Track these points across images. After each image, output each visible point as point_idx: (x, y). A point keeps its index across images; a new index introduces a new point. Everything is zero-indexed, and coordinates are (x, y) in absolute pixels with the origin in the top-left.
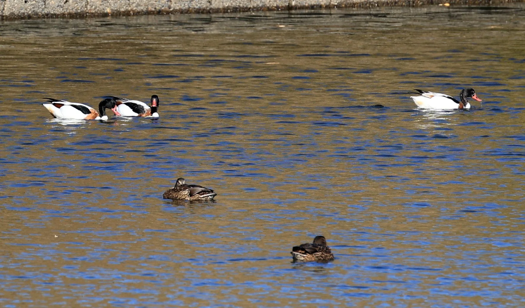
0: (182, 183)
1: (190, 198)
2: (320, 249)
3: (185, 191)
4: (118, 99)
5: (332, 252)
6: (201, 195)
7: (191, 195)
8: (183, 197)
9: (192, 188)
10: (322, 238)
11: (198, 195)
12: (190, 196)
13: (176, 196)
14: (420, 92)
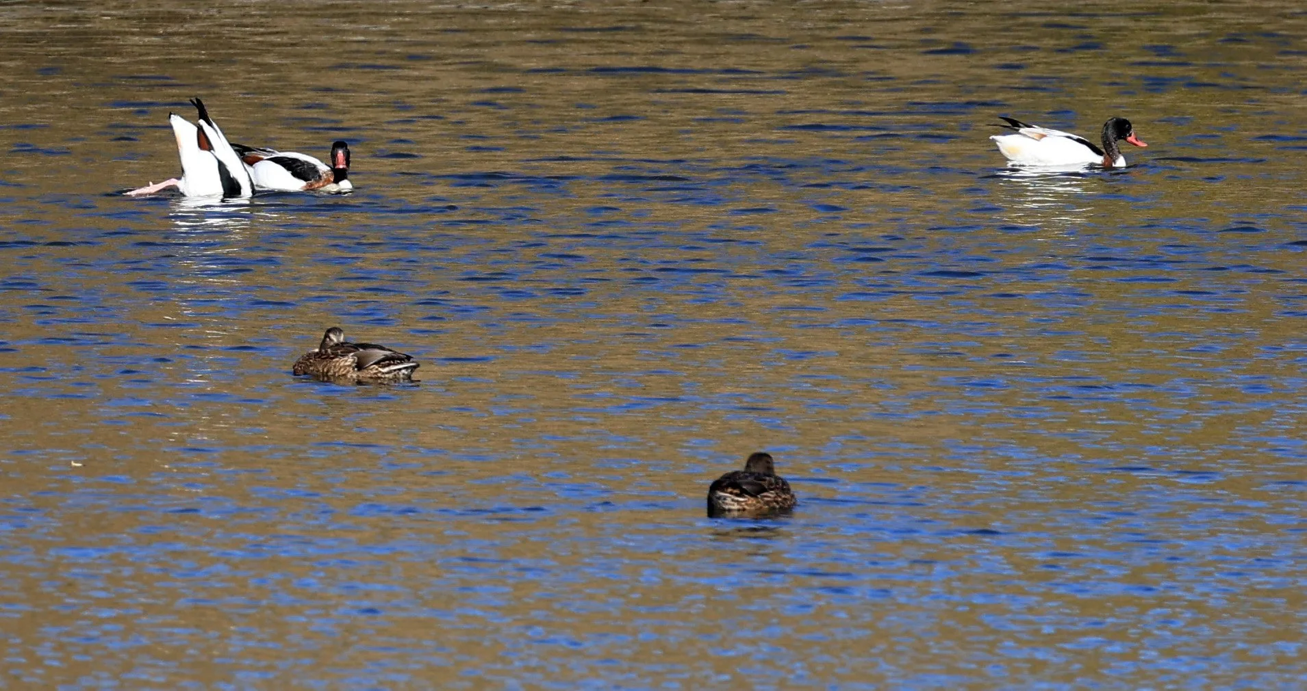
0: (338, 340)
1: (358, 373)
2: (771, 484)
3: (346, 358)
4: (249, 149)
5: (793, 489)
6: (384, 367)
7: (360, 366)
8: (342, 372)
9: (361, 350)
10: (765, 458)
11: (376, 367)
12: (359, 370)
13: (325, 370)
14: (1013, 126)
